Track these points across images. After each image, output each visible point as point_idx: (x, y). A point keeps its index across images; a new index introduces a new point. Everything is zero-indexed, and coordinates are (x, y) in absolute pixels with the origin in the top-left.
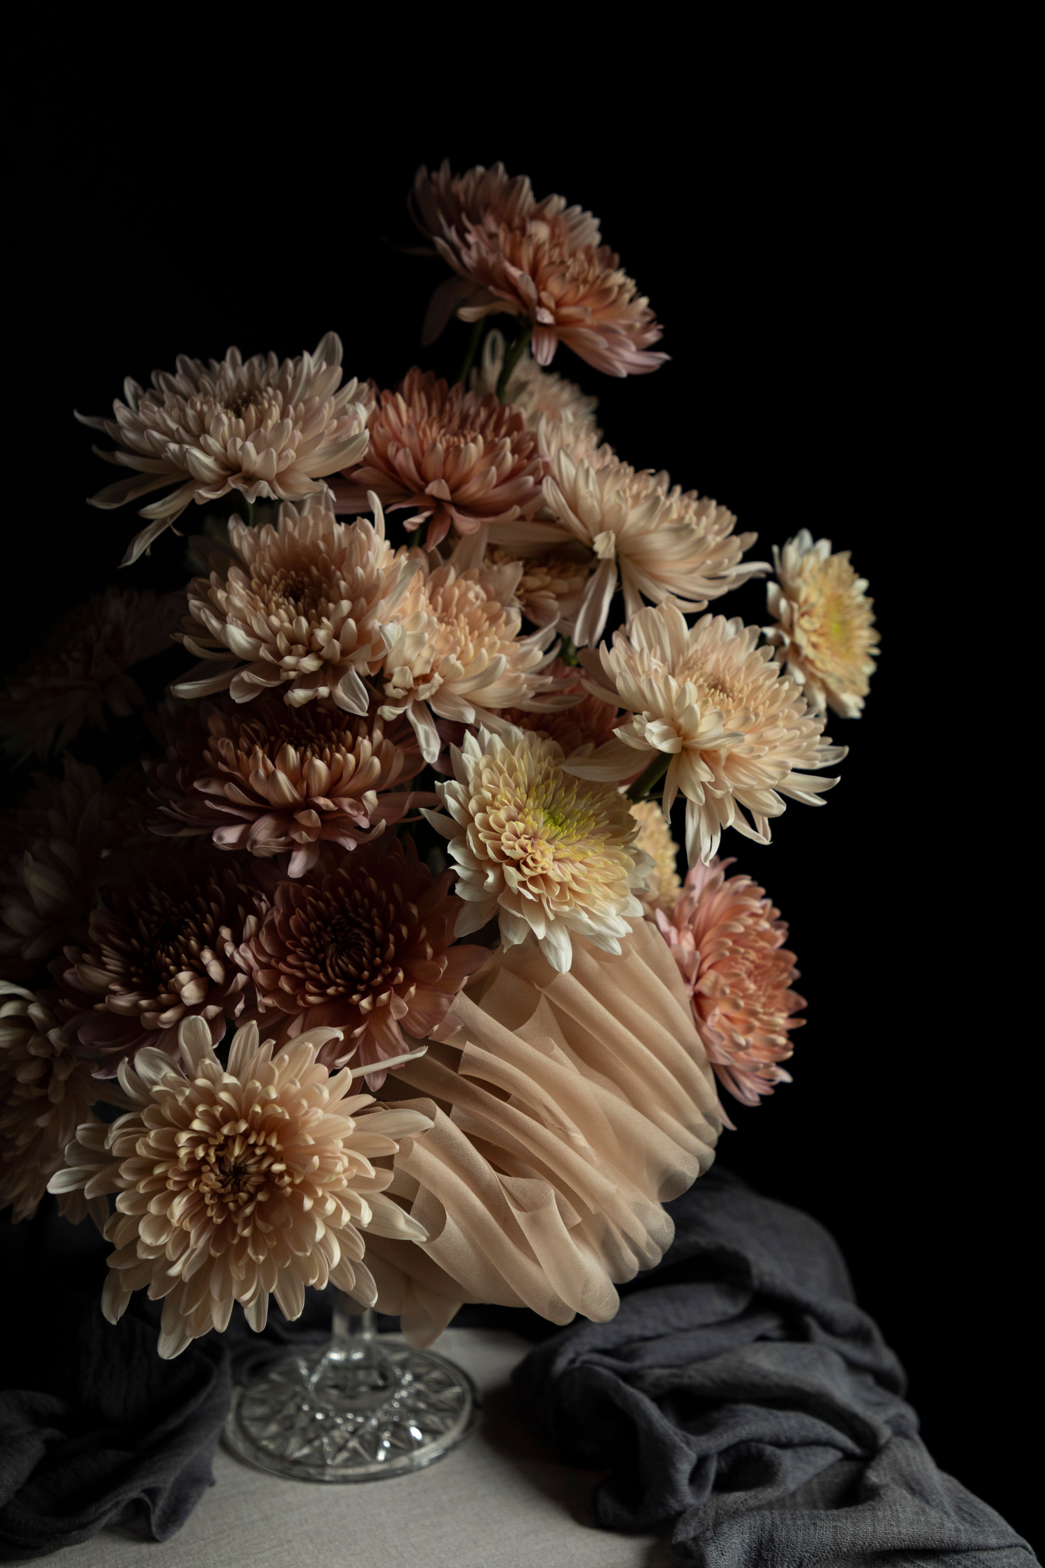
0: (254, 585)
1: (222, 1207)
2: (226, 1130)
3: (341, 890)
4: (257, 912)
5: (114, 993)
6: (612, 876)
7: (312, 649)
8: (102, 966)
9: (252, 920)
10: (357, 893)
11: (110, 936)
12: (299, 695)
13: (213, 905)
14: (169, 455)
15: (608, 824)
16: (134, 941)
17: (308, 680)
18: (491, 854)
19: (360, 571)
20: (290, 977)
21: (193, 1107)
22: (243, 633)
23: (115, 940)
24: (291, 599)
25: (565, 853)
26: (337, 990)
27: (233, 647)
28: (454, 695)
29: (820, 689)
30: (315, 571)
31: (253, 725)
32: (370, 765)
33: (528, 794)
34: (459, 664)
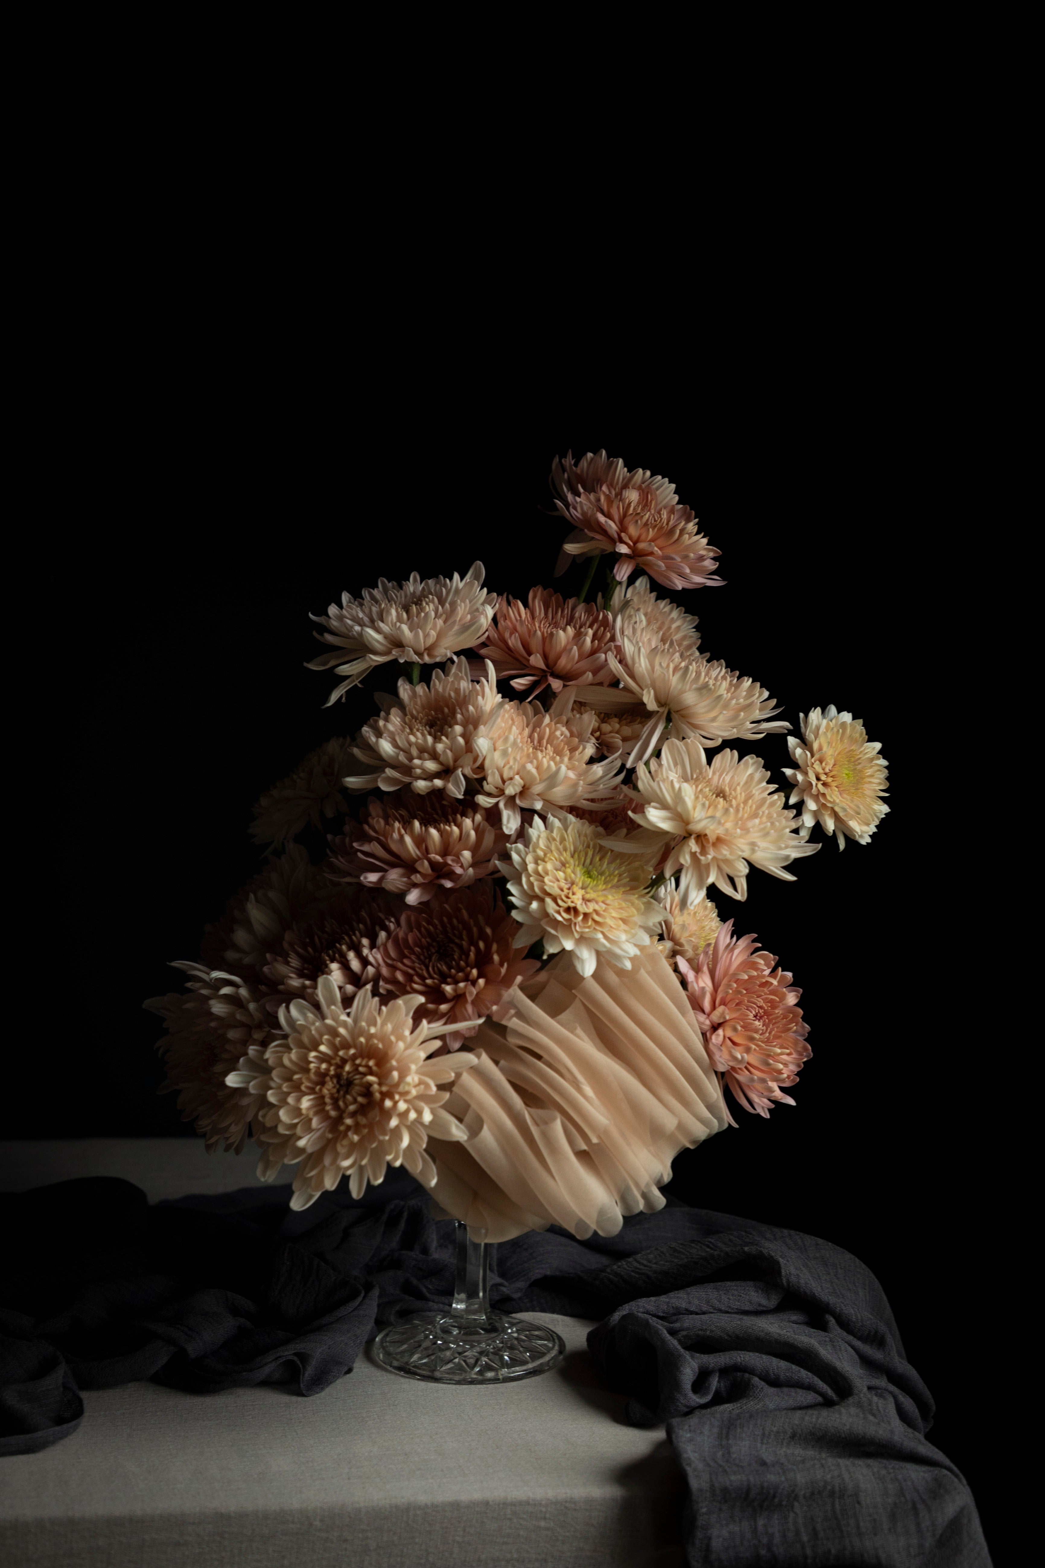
0: (407, 720)
1: (336, 1106)
2: (341, 1053)
3: (445, 919)
4: (386, 929)
5: (291, 978)
6: (624, 915)
7: (434, 756)
8: (287, 963)
9: (383, 934)
10: (455, 921)
11: (296, 946)
12: (421, 785)
13: (361, 926)
14: (355, 633)
15: (629, 881)
16: (310, 949)
17: (430, 776)
18: (536, 889)
19: (471, 708)
20: (405, 973)
21: (321, 1036)
22: (390, 745)
23: (300, 950)
24: (427, 727)
25: (591, 895)
26: (434, 982)
27: (383, 754)
28: (534, 794)
29: (830, 815)
30: (446, 710)
31: (400, 812)
32: (468, 835)
33: (572, 856)
34: (534, 771)
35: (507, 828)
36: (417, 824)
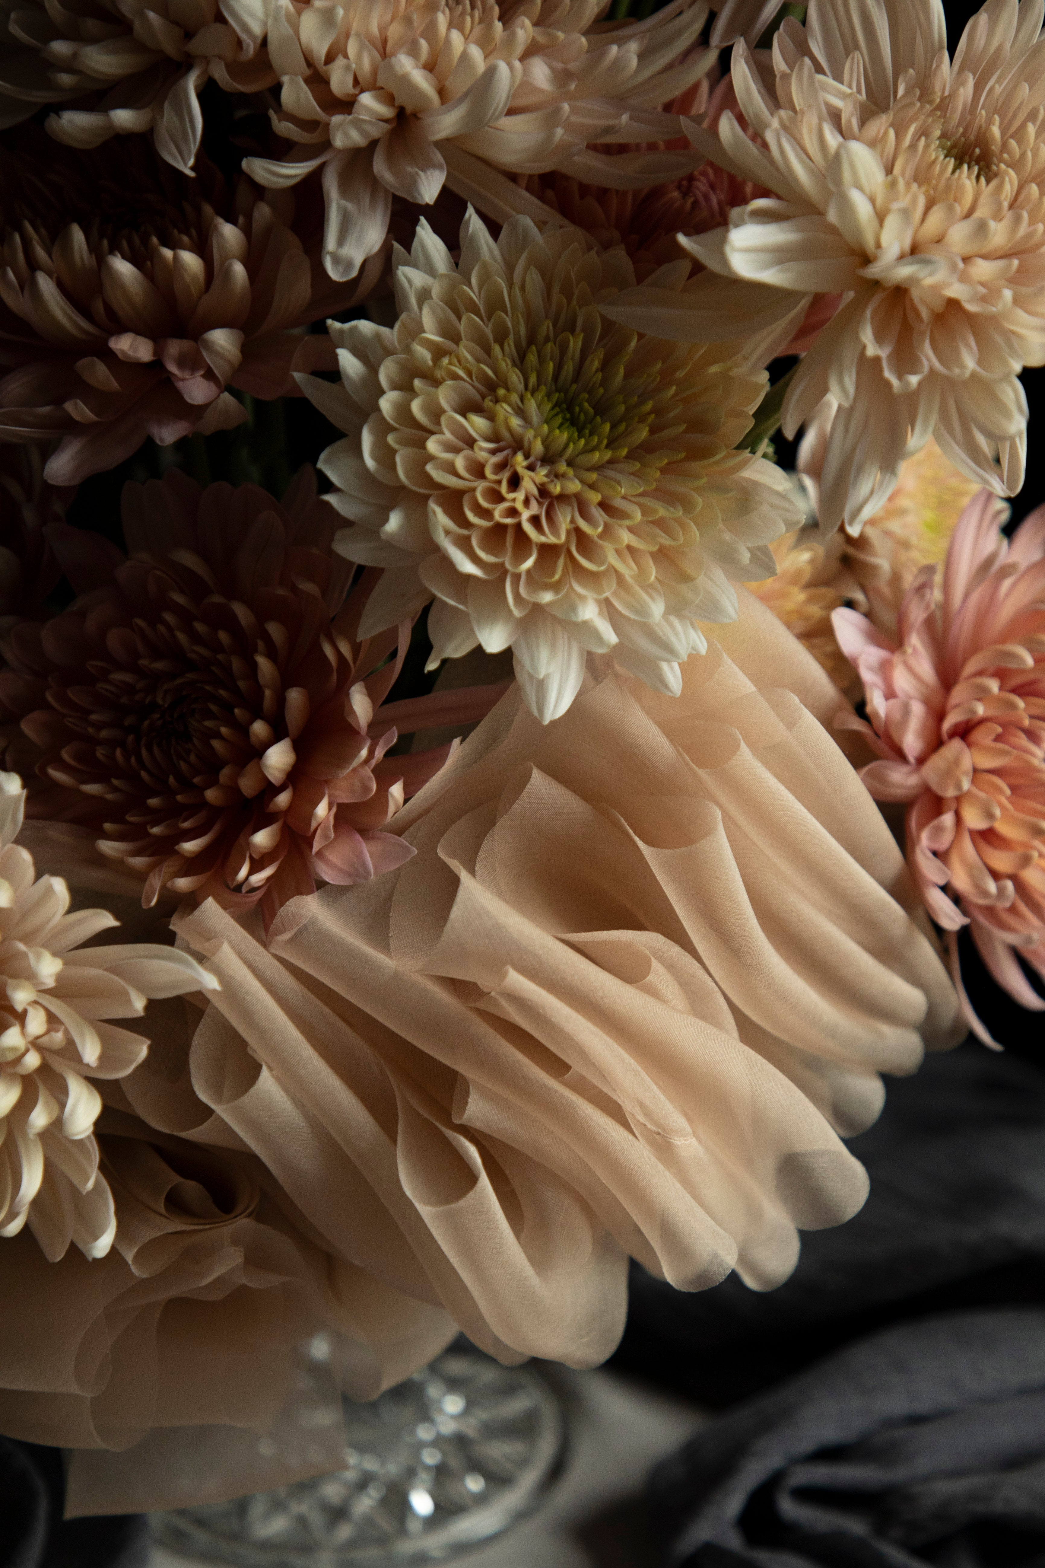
12: (75, 123)
18: (401, 474)
32: (227, 273)
33: (520, 361)
34: (420, 79)
35: (336, 260)
36: (78, 236)
